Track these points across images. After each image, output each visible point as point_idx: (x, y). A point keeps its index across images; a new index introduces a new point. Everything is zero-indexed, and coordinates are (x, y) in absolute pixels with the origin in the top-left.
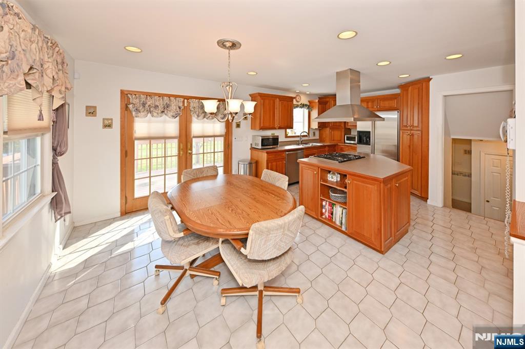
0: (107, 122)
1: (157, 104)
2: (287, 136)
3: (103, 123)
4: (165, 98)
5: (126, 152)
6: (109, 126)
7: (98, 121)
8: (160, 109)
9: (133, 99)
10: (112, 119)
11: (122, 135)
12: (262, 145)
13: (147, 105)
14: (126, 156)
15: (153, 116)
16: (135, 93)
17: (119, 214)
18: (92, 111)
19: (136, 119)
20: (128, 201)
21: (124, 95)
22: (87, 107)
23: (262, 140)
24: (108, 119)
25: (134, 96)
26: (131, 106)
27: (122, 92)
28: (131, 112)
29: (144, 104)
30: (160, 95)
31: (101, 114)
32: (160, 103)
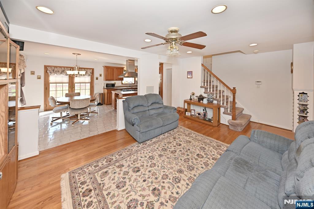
0: (39, 77)
1: (59, 70)
2: (122, 84)
3: (37, 77)
4: (62, 68)
5: (46, 88)
6: (40, 78)
7: (35, 76)
8: (60, 72)
9: (49, 68)
10: (40, 76)
11: (45, 82)
12: (106, 87)
13: (55, 71)
14: (46, 89)
15: (57, 75)
16: (50, 66)
17: (43, 110)
18: (33, 73)
19: (50, 76)
20: (47, 106)
21: (46, 67)
22: (31, 72)
23: (106, 85)
24: (39, 76)
25: (49, 67)
26: (48, 71)
27: (45, 66)
28: (48, 73)
29: (53, 70)
30: (60, 67)
31: (37, 74)
32: (60, 70)
